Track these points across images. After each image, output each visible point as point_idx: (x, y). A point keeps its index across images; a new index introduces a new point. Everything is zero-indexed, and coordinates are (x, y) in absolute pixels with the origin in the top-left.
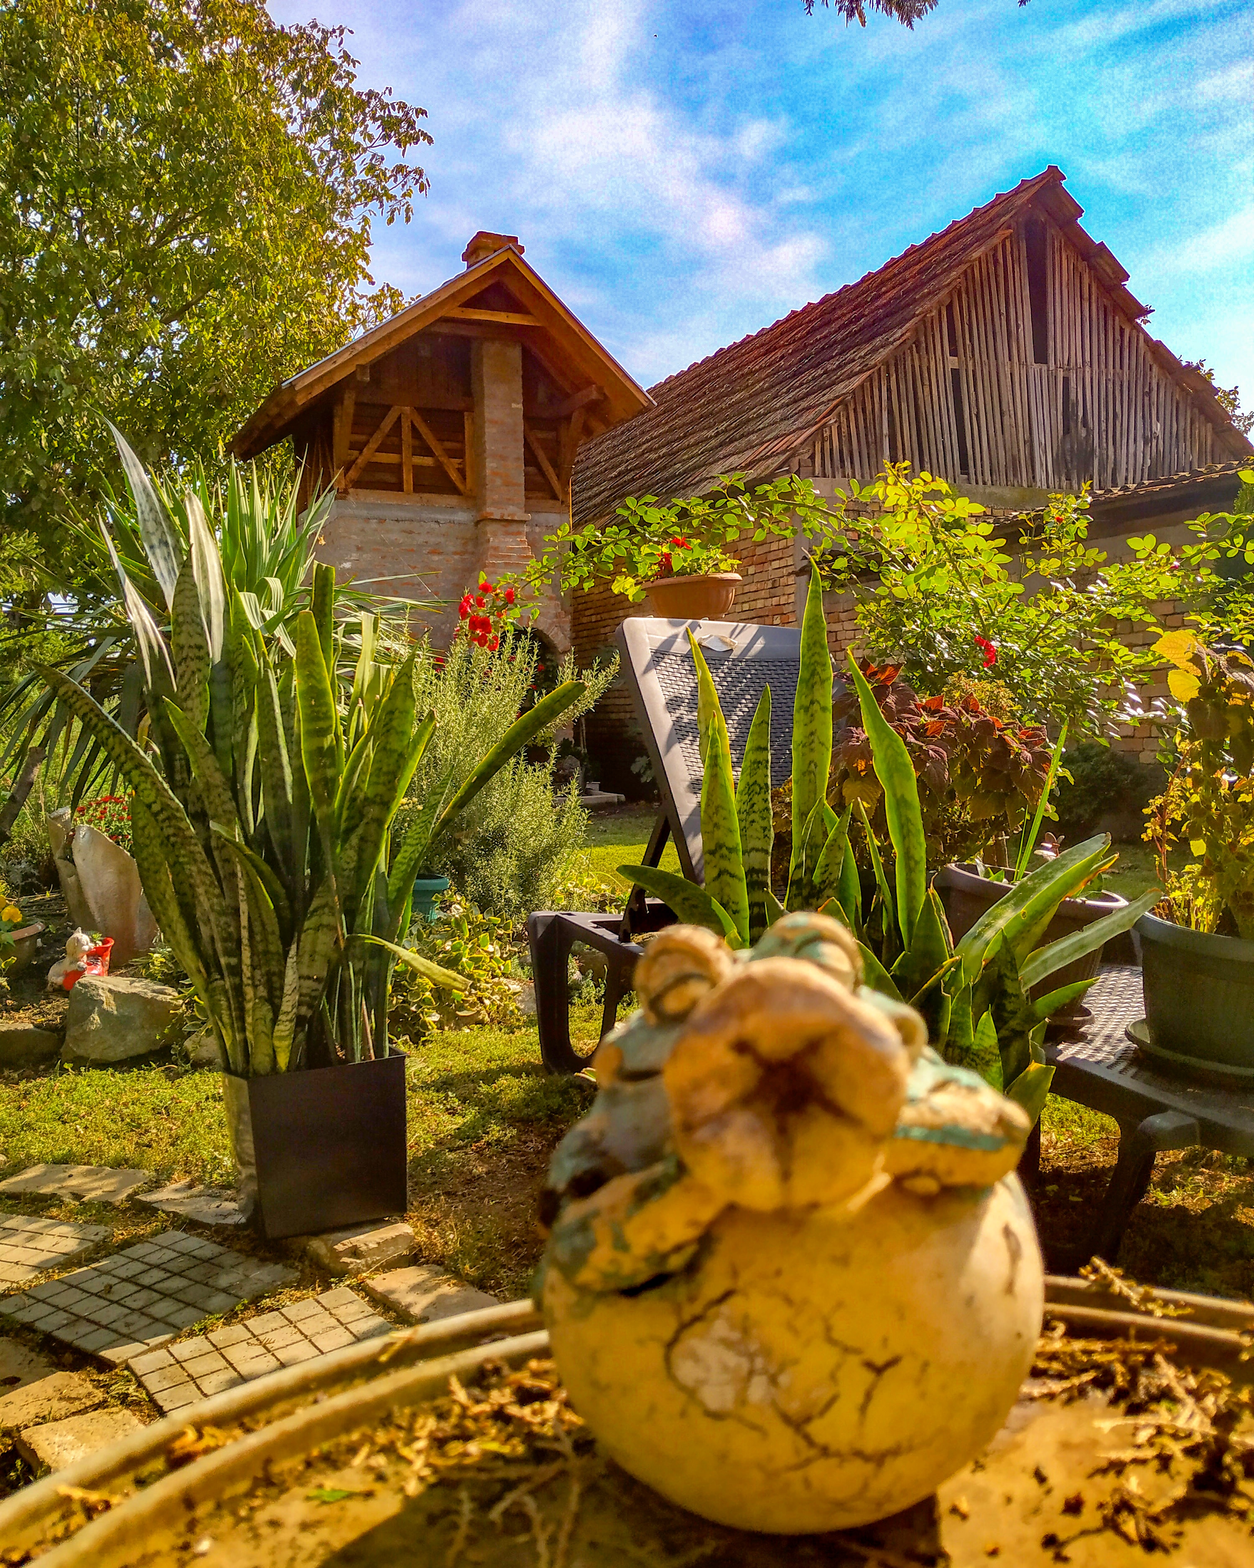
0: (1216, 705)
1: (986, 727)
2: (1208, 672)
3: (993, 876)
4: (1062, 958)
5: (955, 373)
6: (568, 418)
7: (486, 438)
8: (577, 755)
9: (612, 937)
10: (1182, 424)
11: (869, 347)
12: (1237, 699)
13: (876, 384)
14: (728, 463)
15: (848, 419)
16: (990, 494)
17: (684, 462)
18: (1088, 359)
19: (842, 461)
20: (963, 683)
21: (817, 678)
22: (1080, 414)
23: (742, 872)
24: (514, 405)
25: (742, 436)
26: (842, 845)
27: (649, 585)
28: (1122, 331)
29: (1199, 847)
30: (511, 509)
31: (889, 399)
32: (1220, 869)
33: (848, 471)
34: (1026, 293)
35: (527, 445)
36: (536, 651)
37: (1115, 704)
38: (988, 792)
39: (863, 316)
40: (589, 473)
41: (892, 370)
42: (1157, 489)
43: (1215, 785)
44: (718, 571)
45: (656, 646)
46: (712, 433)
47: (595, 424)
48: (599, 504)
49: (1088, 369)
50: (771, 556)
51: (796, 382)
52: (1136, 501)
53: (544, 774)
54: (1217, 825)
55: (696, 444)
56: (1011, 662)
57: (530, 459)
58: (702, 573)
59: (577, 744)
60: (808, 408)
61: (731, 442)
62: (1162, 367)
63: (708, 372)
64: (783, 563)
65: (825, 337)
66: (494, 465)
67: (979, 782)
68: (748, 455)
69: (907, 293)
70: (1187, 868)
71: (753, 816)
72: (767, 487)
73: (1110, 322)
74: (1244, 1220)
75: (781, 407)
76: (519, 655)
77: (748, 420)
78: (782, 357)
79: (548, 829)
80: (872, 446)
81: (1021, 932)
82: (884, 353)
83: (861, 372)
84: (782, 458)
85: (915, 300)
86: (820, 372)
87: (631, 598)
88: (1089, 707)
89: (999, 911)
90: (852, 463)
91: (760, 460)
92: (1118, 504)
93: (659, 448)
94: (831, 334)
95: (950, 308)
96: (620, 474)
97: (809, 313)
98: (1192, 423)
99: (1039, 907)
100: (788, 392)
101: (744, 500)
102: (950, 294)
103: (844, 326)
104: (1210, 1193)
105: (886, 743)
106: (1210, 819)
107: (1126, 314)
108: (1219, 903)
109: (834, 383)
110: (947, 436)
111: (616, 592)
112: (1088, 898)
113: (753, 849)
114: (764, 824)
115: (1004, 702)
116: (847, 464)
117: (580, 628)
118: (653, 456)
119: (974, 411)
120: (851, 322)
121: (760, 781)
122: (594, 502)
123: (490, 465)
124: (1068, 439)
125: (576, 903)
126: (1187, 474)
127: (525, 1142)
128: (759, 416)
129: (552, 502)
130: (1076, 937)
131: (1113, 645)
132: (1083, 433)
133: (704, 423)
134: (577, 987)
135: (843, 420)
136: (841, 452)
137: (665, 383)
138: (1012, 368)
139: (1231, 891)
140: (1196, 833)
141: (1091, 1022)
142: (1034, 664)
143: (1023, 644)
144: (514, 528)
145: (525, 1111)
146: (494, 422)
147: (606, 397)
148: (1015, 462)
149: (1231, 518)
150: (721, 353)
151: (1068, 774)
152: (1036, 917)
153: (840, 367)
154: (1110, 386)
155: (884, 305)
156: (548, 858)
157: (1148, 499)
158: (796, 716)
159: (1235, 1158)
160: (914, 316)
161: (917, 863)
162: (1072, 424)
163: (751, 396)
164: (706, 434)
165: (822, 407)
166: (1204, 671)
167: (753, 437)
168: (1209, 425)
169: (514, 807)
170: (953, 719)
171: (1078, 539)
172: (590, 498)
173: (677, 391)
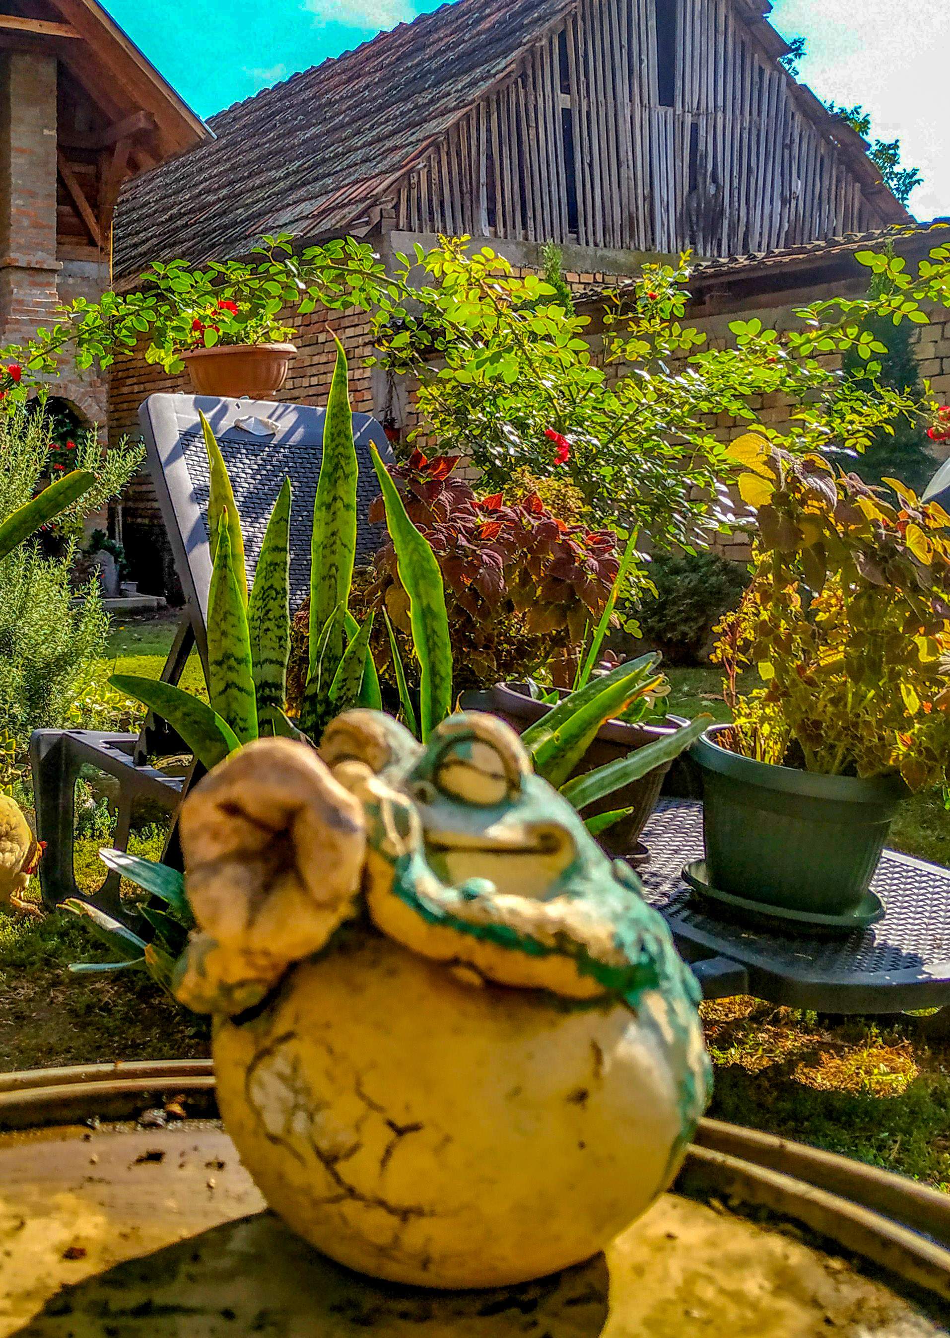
0: (790, 514)
1: (550, 531)
2: (783, 476)
3: (546, 697)
4: (602, 788)
5: (567, 113)
6: (110, 150)
7: (12, 170)
8: (111, 550)
9: (126, 759)
10: (826, 183)
11: (467, 79)
12: (812, 508)
13: (473, 123)
14: (298, 209)
15: (439, 162)
16: (602, 258)
17: (247, 206)
18: (720, 103)
19: (431, 213)
20: (526, 480)
21: (340, 473)
22: (710, 168)
23: (251, 685)
24: (46, 132)
25: (316, 179)
26: (363, 659)
27: (188, 354)
28: (761, 71)
29: (767, 671)
30: (40, 255)
31: (489, 141)
32: (785, 694)
33: (438, 225)
34: (653, 23)
35: (61, 180)
36: (51, 427)
37: (704, 508)
38: (548, 603)
39: (464, 41)
40: (135, 216)
41: (494, 106)
42: (786, 259)
43: (784, 601)
44: (268, 340)
45: (186, 426)
46: (281, 173)
47: (143, 158)
48: (145, 254)
49: (720, 114)
50: (346, 322)
51: (382, 117)
52: (760, 274)
53: (61, 571)
54: (785, 645)
55: (262, 186)
56: (590, 457)
57: (64, 197)
58: (250, 342)
59: (112, 536)
60: (396, 148)
61: (304, 184)
62: (805, 114)
63: (280, 100)
64: (359, 330)
65: (418, 65)
66: (20, 202)
67: (539, 592)
68: (322, 202)
69: (513, 16)
70: (755, 692)
71: (267, 624)
72: (318, 250)
73: (748, 61)
74: (804, 1081)
75: (363, 146)
76: (32, 432)
77: (324, 161)
78: (367, 87)
79: (63, 635)
80: (467, 197)
81: (554, 757)
82: (484, 86)
83: (457, 108)
84: (362, 206)
85: (522, 26)
86: (410, 106)
87: (167, 369)
88: (675, 510)
89: (534, 734)
90: (443, 214)
91: (334, 209)
92: (742, 276)
93: (219, 188)
94: (423, 61)
95: (563, 36)
96: (171, 218)
97: (401, 35)
98: (838, 181)
99: (574, 730)
100: (371, 128)
101: (292, 265)
102: (564, 20)
103: (441, 52)
104: (771, 1051)
105: (411, 546)
106: (777, 640)
107: (767, 53)
108: (788, 732)
109: (425, 121)
110: (554, 188)
111: (150, 361)
112: (647, 724)
113: (266, 660)
114: (280, 632)
115: (572, 503)
116: (437, 216)
117: (120, 399)
118: (211, 198)
119: (587, 160)
120: (449, 48)
121: (277, 586)
122: (140, 250)
123: (16, 202)
124: (694, 195)
125: (95, 720)
126: (822, 243)
127: (15, 989)
128: (337, 156)
129: (90, 248)
130: (619, 765)
131: (708, 442)
132: (712, 190)
133: (272, 162)
134: (87, 817)
135: (434, 164)
136: (430, 201)
137: (230, 111)
138: (632, 111)
139: (798, 717)
140: (762, 654)
141: (647, 860)
142: (619, 460)
143: (605, 437)
144: (41, 278)
145: (18, 954)
146: (22, 151)
147: (156, 126)
148: (631, 223)
149: (846, 304)
150: (296, 78)
151: (652, 585)
152: (571, 741)
153: (432, 101)
154: (745, 135)
155: (489, 29)
156: (61, 668)
157: (776, 271)
158: (317, 515)
159: (804, 1014)
160: (520, 45)
161: (442, 679)
162: (700, 179)
163: (328, 131)
164: (273, 174)
165: (409, 149)
166: (778, 475)
167: (328, 180)
168: (858, 185)
169: (22, 608)
170: (512, 521)
171: (673, 318)
172: (135, 246)
173: (243, 122)
